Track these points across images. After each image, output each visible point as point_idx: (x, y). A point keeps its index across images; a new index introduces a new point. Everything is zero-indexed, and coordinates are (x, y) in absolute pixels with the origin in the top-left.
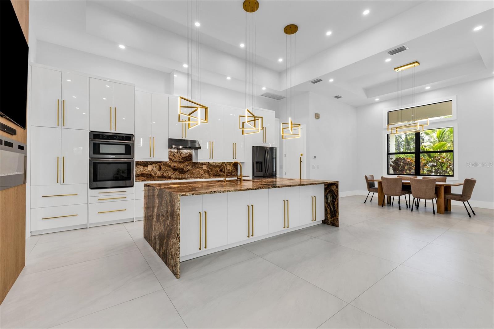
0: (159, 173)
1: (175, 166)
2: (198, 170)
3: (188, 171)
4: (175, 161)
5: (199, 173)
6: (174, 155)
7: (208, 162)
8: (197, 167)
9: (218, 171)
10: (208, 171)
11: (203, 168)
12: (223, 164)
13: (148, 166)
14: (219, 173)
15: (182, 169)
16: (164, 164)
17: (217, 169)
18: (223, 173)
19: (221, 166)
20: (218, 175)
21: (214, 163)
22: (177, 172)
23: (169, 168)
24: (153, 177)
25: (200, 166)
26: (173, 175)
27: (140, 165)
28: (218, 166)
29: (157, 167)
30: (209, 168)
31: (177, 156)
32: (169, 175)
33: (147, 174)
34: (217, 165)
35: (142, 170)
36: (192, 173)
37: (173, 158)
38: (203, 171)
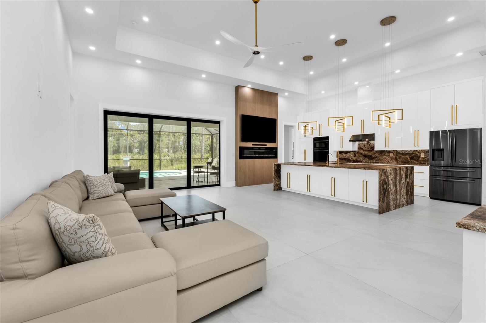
0: (354, 159)
1: (365, 154)
2: (385, 157)
3: (376, 157)
4: (365, 150)
5: (386, 160)
6: (365, 145)
7: (396, 150)
8: (384, 155)
9: (407, 159)
10: (396, 158)
11: (390, 155)
12: (415, 152)
13: (347, 154)
14: (409, 161)
15: (371, 156)
16: (357, 153)
17: (407, 157)
18: (415, 161)
19: (413, 153)
20: (408, 163)
21: (402, 151)
22: (367, 158)
23: (361, 155)
24: (351, 161)
25: (387, 154)
26: (364, 160)
27: (344, 153)
28: (408, 154)
29: (353, 154)
30: (397, 156)
31: (367, 146)
32: (361, 160)
33: (347, 159)
34: (406, 152)
35: (344, 156)
36: (380, 159)
37: (364, 148)
38: (390, 158)
